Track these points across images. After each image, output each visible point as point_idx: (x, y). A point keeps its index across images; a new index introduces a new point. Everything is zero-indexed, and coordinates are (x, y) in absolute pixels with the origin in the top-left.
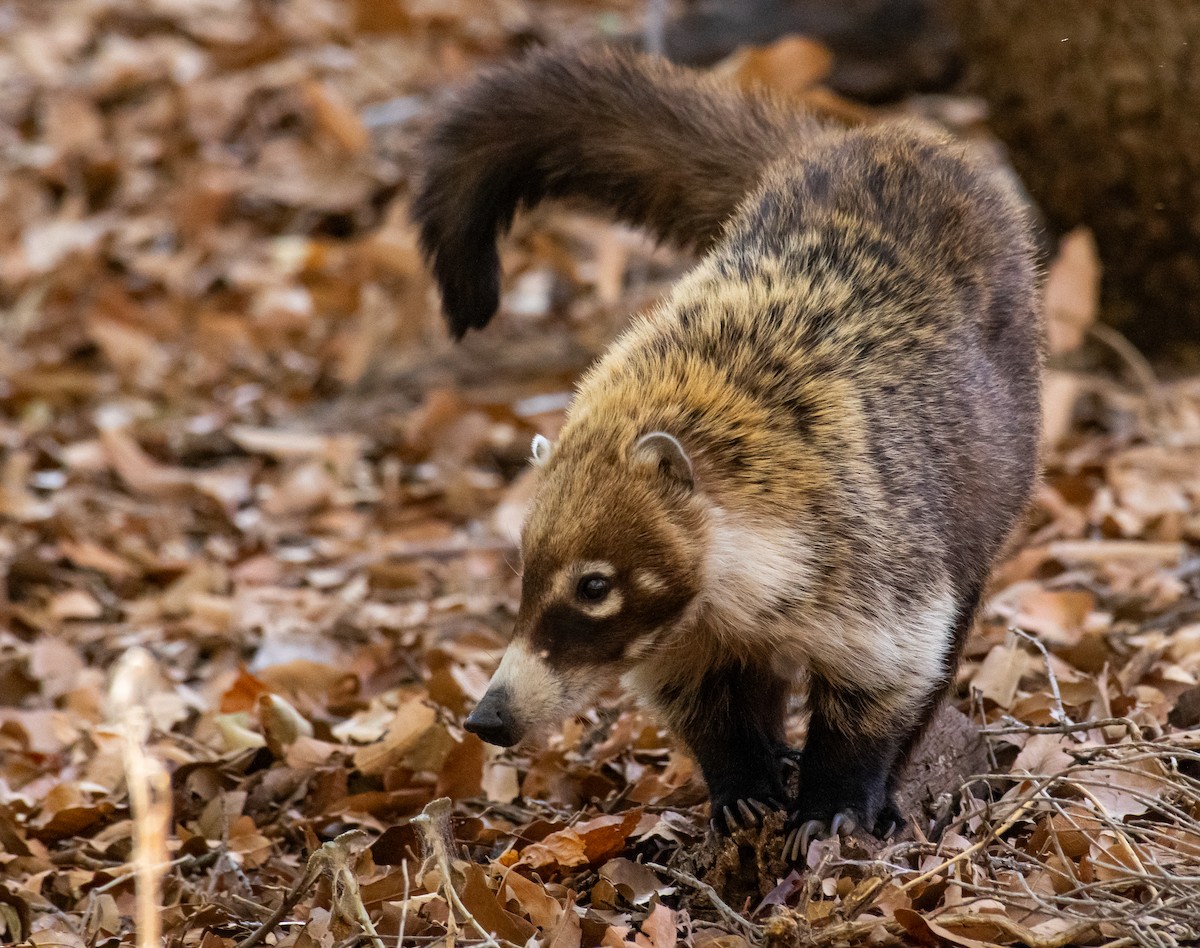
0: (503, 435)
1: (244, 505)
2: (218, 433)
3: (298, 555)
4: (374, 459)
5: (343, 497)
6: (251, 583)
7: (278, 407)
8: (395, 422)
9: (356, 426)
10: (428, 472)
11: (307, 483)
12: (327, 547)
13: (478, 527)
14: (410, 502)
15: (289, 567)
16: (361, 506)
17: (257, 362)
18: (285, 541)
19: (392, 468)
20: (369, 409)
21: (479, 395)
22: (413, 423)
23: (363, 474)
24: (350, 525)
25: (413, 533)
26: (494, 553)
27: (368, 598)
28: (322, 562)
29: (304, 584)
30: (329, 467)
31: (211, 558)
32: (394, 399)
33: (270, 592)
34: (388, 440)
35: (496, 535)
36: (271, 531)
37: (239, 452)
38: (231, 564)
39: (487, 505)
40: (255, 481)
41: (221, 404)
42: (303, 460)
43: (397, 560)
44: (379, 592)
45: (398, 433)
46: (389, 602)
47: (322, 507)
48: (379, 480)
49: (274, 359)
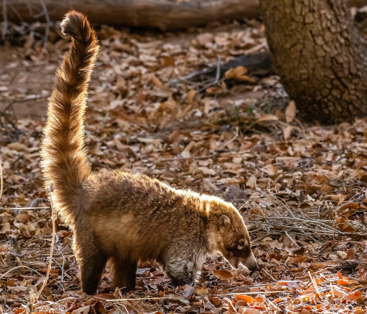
0: (186, 138)
1: (138, 152)
2: (135, 139)
3: (145, 161)
4: (163, 143)
5: (156, 150)
6: (135, 166)
7: (147, 134)
8: (168, 136)
9: (161, 137)
10: (172, 145)
11: (150, 148)
12: (150, 159)
13: (179, 155)
14: (167, 151)
15: (143, 163)
16: (159, 152)
17: (146, 126)
18: (144, 158)
19: (166, 145)
20: (163, 134)
21: (183, 131)
22: (171, 136)
23: (160, 146)
24: (156, 155)
25: (166, 156)
26: (179, 160)
27: (156, 168)
28: (149, 162)
29: (146, 166)
30: (154, 145)
31: (129, 161)
32: (168, 132)
33: (139, 168)
34: (166, 139)
35: (181, 157)
36: (141, 156)
37: (139, 142)
38: (133, 163)
39: (181, 151)
40: (140, 148)
41: (138, 133)
42: (150, 143)
43: (162, 162)
44: (158, 167)
45: (168, 138)
46: (159, 169)
47: (152, 152)
48: (163, 147)
49: (149, 125)
